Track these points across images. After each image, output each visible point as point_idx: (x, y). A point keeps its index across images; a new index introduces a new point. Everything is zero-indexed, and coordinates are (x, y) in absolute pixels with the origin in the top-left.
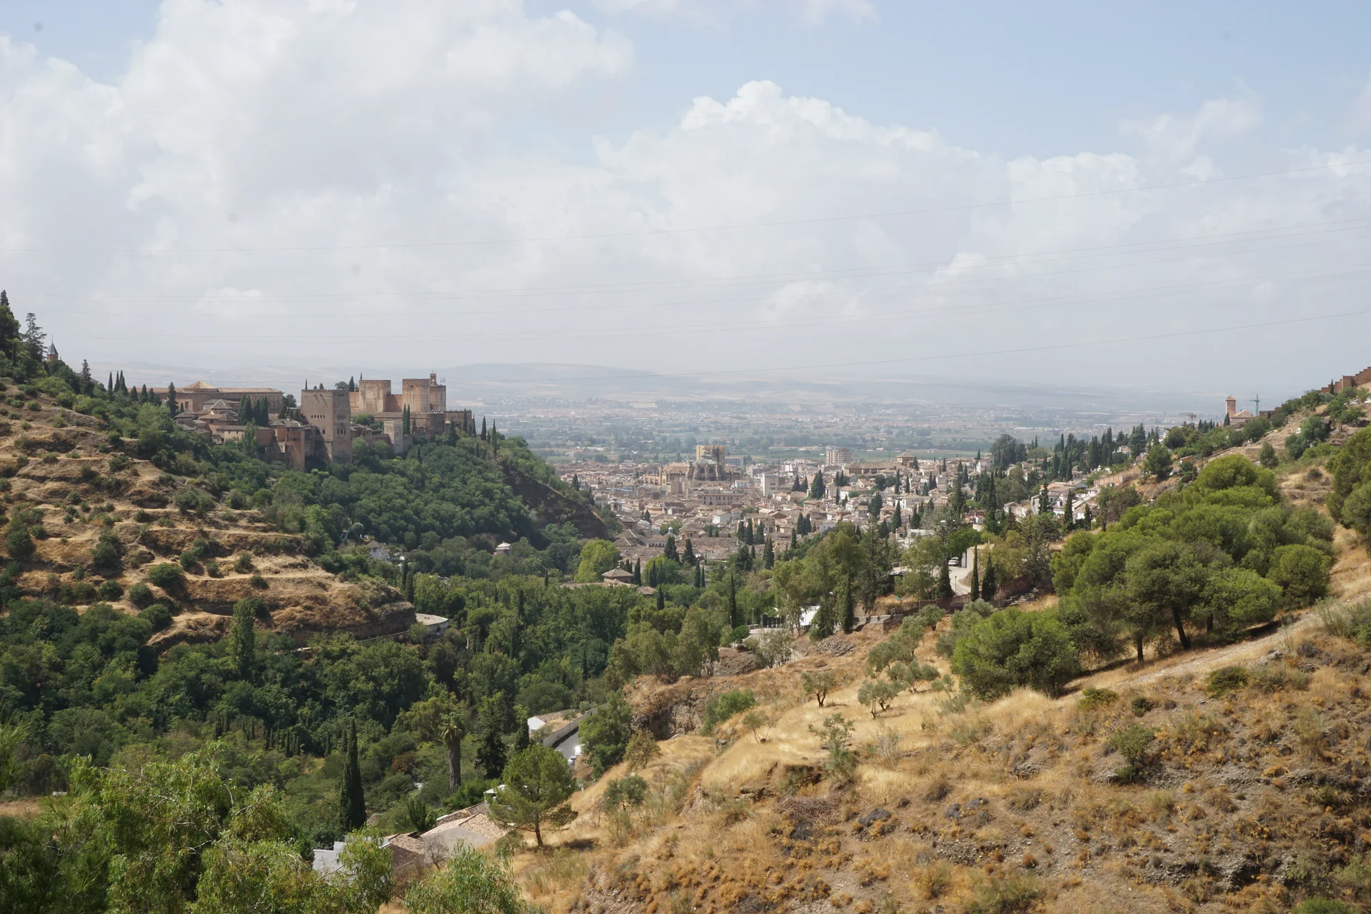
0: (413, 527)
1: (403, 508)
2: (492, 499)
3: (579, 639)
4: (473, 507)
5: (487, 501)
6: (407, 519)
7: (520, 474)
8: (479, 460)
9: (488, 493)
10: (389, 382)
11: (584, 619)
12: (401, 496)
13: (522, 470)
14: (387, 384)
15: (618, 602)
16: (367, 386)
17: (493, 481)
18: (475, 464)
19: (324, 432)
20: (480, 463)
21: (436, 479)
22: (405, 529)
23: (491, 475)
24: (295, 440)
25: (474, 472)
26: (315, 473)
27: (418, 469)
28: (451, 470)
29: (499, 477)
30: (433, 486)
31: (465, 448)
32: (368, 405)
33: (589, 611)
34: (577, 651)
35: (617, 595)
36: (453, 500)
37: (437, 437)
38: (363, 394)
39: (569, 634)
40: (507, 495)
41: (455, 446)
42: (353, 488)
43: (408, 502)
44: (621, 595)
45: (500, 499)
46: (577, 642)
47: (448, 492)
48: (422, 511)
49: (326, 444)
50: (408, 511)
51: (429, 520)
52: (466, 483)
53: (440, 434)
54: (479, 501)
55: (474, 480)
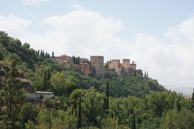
0: (117, 94)
1: (115, 88)
2: (144, 90)
3: (149, 117)
4: (138, 91)
5: (142, 90)
6: (116, 91)
7: (154, 86)
8: (142, 80)
9: (143, 88)
10: (120, 60)
11: (152, 107)
12: (115, 85)
13: (154, 84)
14: (119, 61)
15: (170, 98)
16: (114, 61)
17: (145, 85)
18: (140, 81)
19: (96, 67)
20: (142, 81)
21: (128, 83)
22: (115, 94)
23: (144, 84)
24: (86, 68)
25: (139, 83)
26: (91, 77)
27: (123, 80)
28: (133, 81)
29: (147, 85)
30: (126, 85)
31: (138, 77)
32: (114, 66)
33: (155, 103)
34: (147, 123)
35: (171, 95)
36: (132, 89)
37: (131, 74)
38: (113, 63)
39: (144, 115)
40: (149, 89)
41: (135, 76)
42: (101, 82)
43: (117, 87)
44: (172, 95)
45: (146, 90)
46: (147, 119)
47: (131, 87)
48: (121, 90)
49: (96, 71)
50: (117, 89)
51: (123, 92)
52: (137, 85)
53: (131, 73)
54: (140, 90)
55: (139, 84)
